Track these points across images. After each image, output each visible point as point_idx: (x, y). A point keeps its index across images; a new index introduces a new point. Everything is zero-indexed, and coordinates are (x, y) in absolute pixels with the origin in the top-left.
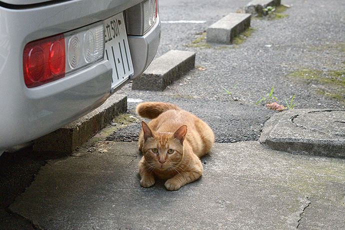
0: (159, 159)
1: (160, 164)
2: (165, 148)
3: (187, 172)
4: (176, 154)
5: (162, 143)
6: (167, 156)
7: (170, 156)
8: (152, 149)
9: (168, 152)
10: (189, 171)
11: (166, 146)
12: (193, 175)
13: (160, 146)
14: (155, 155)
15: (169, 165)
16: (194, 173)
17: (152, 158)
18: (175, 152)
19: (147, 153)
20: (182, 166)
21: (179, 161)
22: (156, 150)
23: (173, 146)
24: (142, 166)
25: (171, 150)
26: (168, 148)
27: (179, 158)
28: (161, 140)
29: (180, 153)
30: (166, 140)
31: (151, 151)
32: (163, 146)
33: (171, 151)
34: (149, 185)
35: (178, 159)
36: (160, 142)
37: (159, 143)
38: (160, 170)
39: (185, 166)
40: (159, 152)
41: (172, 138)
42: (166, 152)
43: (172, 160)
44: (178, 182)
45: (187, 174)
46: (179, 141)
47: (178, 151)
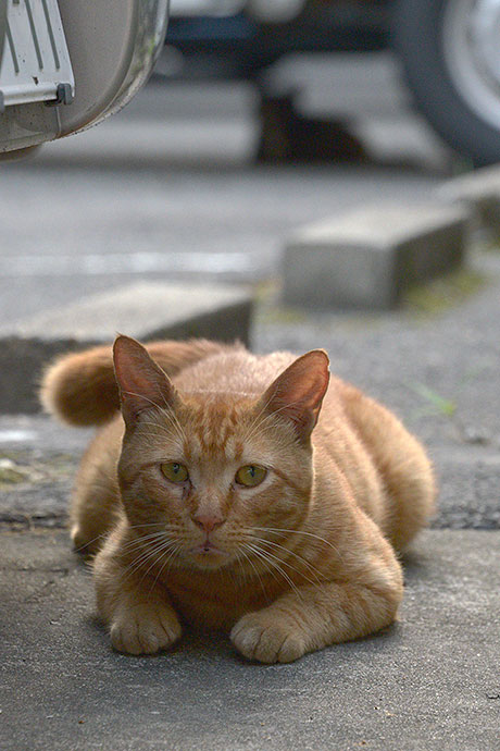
0: (194, 510)
1: (199, 532)
2: (225, 462)
3: (335, 588)
4: (275, 487)
5: (207, 435)
6: (232, 495)
7: (245, 495)
8: (161, 466)
9: (237, 480)
10: (341, 581)
11: (230, 450)
12: (362, 601)
13: (197, 449)
14: (177, 491)
15: (243, 539)
16: (365, 594)
17: (162, 510)
18: (271, 479)
19: (135, 486)
20: (310, 554)
21: (292, 521)
22: (178, 470)
23: (260, 451)
24: (112, 570)
25: (253, 467)
26: (238, 457)
27: (292, 512)
28: (206, 421)
29: (293, 485)
30: (227, 422)
31: (155, 474)
32: (214, 448)
33: (251, 474)
34: (155, 640)
35: (286, 514)
36: (202, 428)
37: (196, 437)
38: (202, 567)
39: (324, 553)
40: (195, 475)
41: (257, 410)
42: (228, 478)
43: (258, 515)
44: (295, 626)
45: (335, 594)
46: (288, 427)
47: (288, 473)
